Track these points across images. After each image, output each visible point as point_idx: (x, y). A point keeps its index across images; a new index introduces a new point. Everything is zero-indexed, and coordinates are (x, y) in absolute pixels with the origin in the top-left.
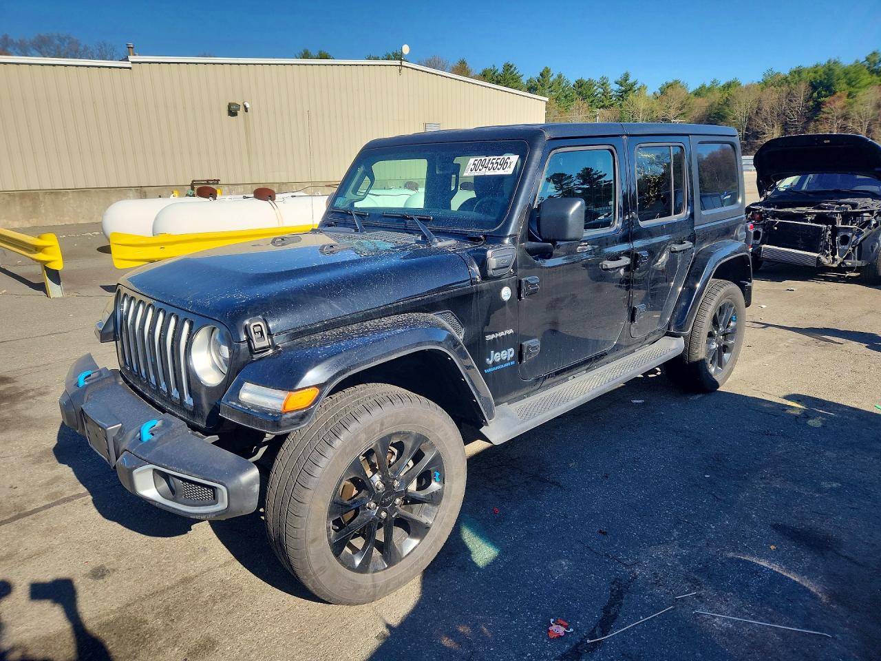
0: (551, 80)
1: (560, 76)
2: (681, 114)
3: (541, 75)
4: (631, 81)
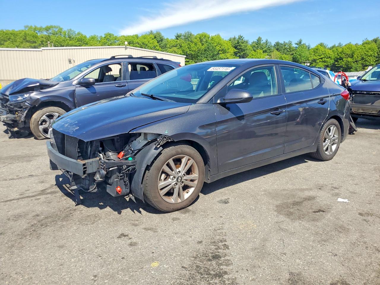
0: (262, 43)
1: (267, 41)
3: (257, 40)
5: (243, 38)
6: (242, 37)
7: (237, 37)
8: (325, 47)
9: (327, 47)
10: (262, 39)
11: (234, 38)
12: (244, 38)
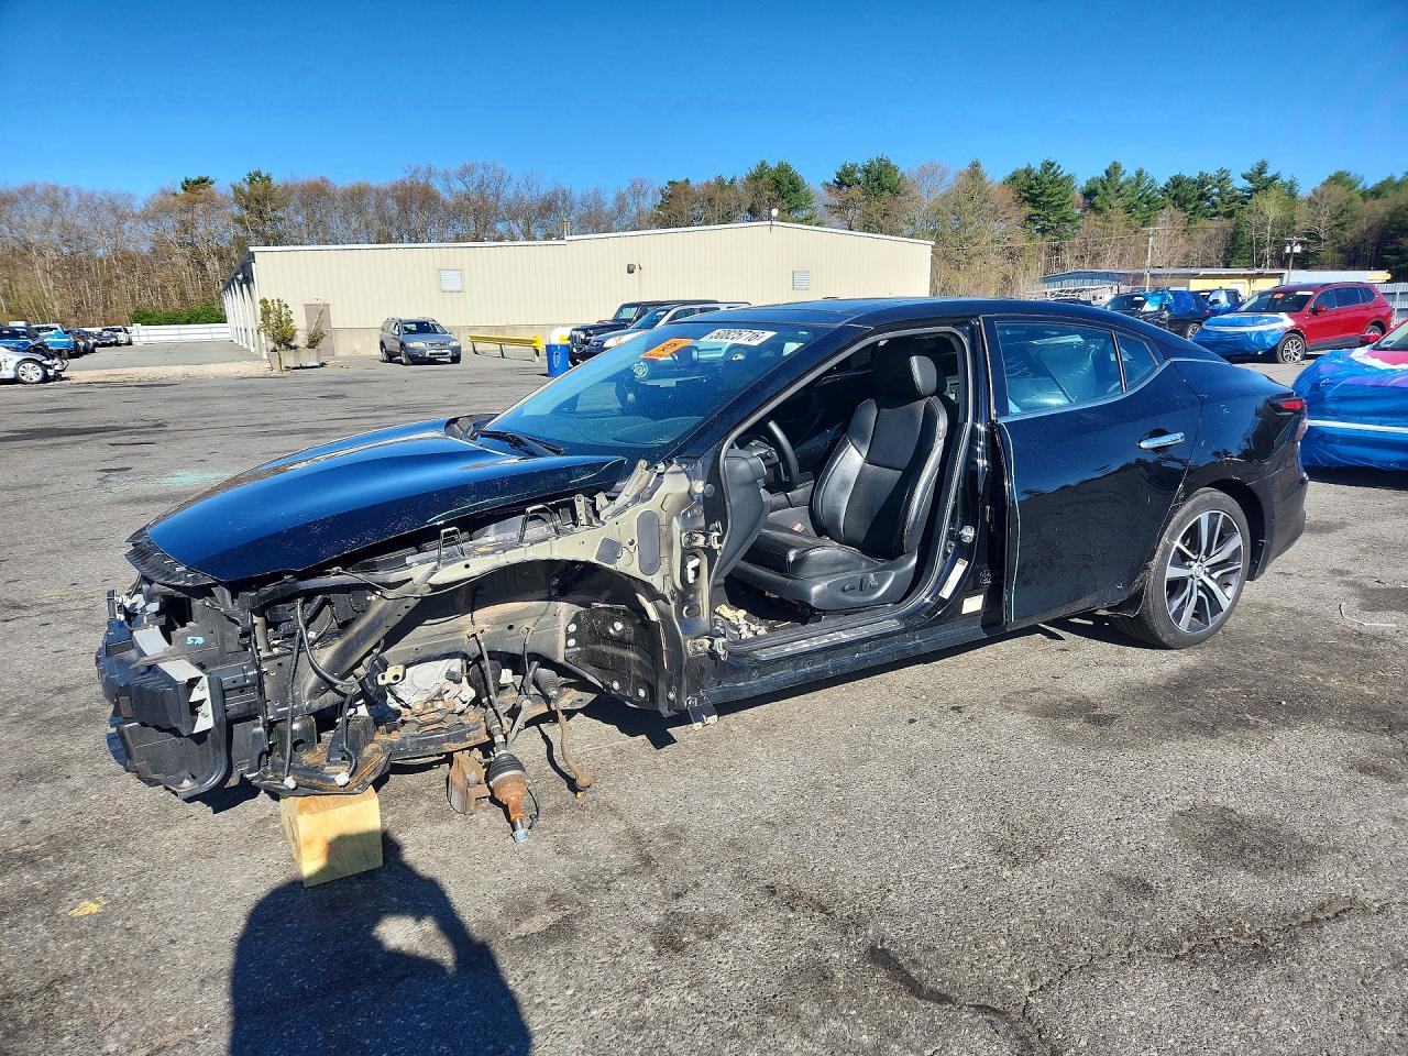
0: (1122, 180)
1: (1139, 174)
2: (1337, 225)
3: (1107, 173)
4: (1269, 174)
5: (1055, 167)
6: (1052, 165)
7: (1037, 168)
8: (1351, 185)
9: (1360, 186)
10: (1123, 169)
11: (1028, 172)
12: (1059, 167)
